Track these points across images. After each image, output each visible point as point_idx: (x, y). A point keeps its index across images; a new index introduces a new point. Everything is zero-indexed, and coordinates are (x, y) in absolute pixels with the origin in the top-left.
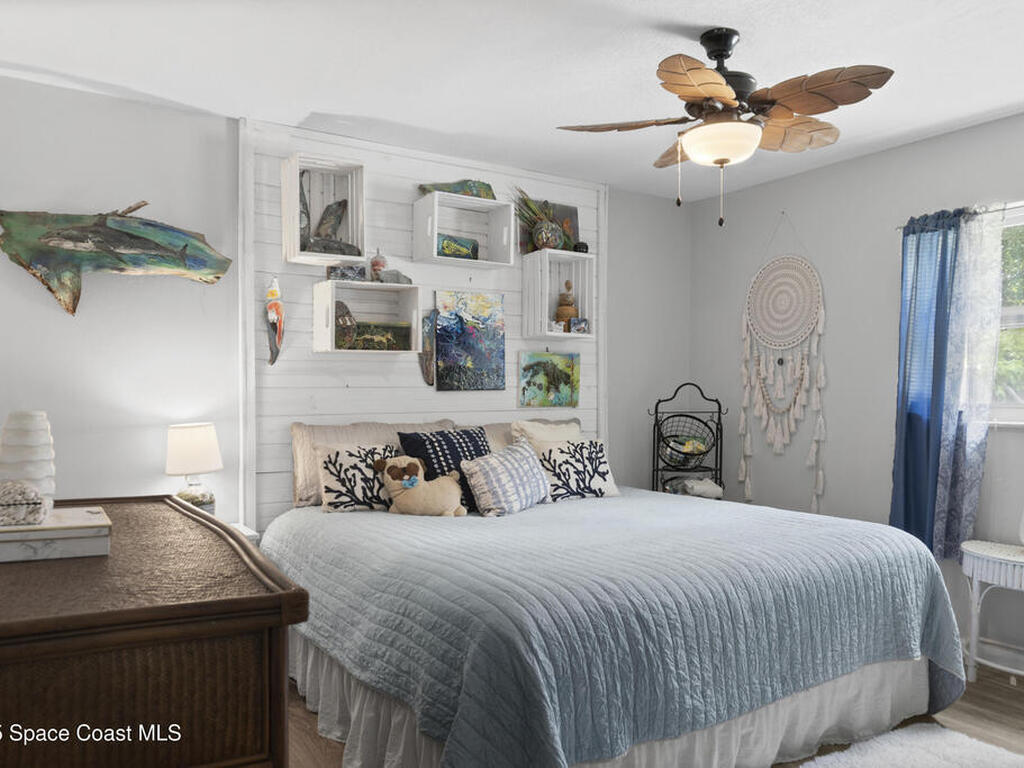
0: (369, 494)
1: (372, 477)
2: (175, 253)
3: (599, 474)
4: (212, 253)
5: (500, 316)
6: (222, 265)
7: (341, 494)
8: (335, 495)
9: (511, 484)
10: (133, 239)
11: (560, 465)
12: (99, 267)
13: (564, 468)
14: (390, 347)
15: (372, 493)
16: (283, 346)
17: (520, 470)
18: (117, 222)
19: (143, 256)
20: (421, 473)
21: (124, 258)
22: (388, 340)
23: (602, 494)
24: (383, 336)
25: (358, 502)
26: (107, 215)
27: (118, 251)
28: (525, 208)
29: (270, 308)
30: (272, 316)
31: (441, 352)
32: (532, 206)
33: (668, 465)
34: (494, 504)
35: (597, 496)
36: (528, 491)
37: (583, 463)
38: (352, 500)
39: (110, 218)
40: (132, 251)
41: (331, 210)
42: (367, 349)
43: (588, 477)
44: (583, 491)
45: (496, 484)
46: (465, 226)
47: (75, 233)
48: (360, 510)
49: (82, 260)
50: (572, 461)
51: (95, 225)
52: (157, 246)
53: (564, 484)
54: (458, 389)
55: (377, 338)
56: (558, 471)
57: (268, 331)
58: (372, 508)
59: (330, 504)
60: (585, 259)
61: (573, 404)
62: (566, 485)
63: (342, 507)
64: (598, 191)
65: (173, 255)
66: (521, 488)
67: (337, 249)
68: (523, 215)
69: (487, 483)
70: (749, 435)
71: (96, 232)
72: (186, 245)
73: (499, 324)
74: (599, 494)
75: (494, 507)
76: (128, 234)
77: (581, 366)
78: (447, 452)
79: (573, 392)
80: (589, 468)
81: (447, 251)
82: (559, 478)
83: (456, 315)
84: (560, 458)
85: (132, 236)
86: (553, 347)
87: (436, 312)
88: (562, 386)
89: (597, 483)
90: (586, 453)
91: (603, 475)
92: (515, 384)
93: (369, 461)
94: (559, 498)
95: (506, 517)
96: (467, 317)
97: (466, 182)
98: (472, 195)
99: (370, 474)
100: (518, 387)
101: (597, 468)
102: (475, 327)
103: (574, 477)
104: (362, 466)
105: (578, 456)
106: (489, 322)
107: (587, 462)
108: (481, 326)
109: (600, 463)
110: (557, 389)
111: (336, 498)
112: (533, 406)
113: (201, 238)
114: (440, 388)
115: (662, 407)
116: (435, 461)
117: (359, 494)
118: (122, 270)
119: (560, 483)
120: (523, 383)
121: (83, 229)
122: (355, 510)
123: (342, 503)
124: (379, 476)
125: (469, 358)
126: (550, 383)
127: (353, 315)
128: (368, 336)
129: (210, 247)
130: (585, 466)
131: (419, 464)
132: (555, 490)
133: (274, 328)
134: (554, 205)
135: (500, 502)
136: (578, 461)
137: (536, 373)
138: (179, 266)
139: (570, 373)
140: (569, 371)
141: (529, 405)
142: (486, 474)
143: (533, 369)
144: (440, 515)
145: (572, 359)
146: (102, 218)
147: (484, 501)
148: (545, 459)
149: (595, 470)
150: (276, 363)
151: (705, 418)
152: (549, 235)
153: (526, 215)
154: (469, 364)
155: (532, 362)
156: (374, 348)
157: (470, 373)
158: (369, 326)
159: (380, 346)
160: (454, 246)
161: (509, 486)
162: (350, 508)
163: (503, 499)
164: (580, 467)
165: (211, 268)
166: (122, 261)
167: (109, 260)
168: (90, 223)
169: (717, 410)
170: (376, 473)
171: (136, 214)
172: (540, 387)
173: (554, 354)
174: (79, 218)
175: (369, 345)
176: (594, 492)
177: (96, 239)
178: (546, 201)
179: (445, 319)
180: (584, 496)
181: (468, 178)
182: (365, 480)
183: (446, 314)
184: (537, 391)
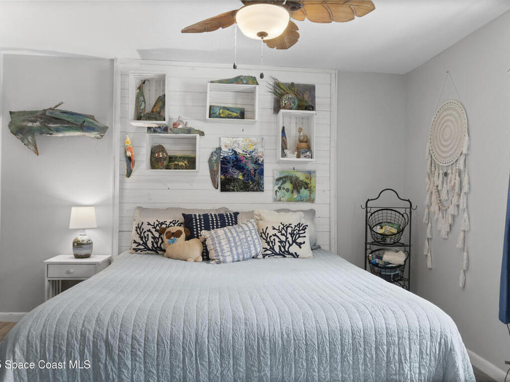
0: (156, 246)
1: (158, 237)
2: (78, 125)
3: (297, 243)
4: (98, 124)
5: (260, 149)
6: (103, 130)
7: (139, 244)
8: (137, 244)
9: (228, 246)
10: (56, 120)
11: (271, 236)
12: (42, 133)
13: (272, 239)
14: (186, 168)
15: (157, 245)
16: (134, 168)
17: (237, 238)
18: (51, 112)
19: (61, 127)
20: (183, 236)
21: (51, 128)
22: (186, 164)
23: (298, 256)
24: (183, 162)
25: (149, 249)
26: (47, 110)
27: (49, 125)
28: (278, 88)
29: (128, 149)
30: (129, 154)
31: (224, 171)
32: (282, 86)
33: (376, 241)
34: (215, 256)
35: (295, 257)
36: (240, 251)
37: (286, 236)
38: (145, 248)
39: (47, 111)
40: (55, 125)
41: (160, 99)
42: (176, 169)
43: (287, 245)
44: (284, 254)
45: (217, 245)
46: (239, 101)
47: (33, 119)
48: (152, 254)
49: (34, 130)
50: (279, 235)
51: (42, 115)
52: (68, 122)
53: (271, 248)
54: (233, 191)
55: (180, 163)
56: (268, 240)
57: (127, 161)
58: (158, 253)
59: (134, 249)
60: (313, 115)
61: (311, 200)
62: (272, 249)
63: (139, 251)
64: (331, 74)
65: (76, 126)
66: (234, 249)
67: (154, 118)
68: (276, 92)
69: (212, 244)
70: (430, 224)
71: (41, 118)
72: (84, 121)
73: (260, 154)
74: (296, 256)
75: (215, 258)
76: (54, 118)
77: (317, 178)
78: (203, 225)
79: (310, 193)
80: (290, 239)
81: (222, 115)
82: (269, 245)
83: (233, 150)
84: (271, 232)
85: (56, 119)
86: (297, 167)
87: (220, 149)
88: (303, 190)
89: (294, 249)
90: (289, 230)
91: (299, 245)
92: (272, 189)
93: (158, 228)
94: (267, 256)
95: (222, 264)
96: (239, 151)
97: (239, 77)
98: (243, 83)
99: (157, 235)
100: (273, 190)
101: (295, 240)
102: (244, 156)
103: (278, 244)
104: (153, 230)
105: (283, 232)
106: (253, 153)
107: (289, 236)
108: (248, 156)
109: (299, 237)
110: (298, 192)
111: (137, 246)
112: (283, 201)
113: (92, 117)
114: (222, 190)
115: (370, 204)
116: (195, 230)
117: (150, 245)
118: (51, 134)
119: (268, 247)
120: (276, 188)
121: (37, 117)
122: (148, 254)
123: (139, 249)
124: (162, 236)
125: (240, 174)
126: (294, 188)
127: (167, 152)
128: (176, 163)
129: (97, 121)
130: (287, 238)
131: (183, 231)
132: (265, 251)
133: (130, 159)
134: (298, 85)
135: (218, 256)
136: (283, 235)
137: (284, 182)
138: (79, 131)
139: (309, 182)
140: (308, 181)
141: (280, 200)
142: (213, 239)
143: (282, 180)
144: (186, 260)
145: (310, 174)
146: (45, 111)
147: (212, 254)
148: (263, 233)
149: (294, 241)
150: (131, 177)
151: (402, 211)
152: (286, 102)
153: (278, 91)
154: (240, 177)
155: (282, 176)
156: (179, 169)
157: (240, 182)
158: (177, 157)
159: (181, 168)
160: (227, 112)
161: (226, 247)
162: (144, 252)
163: (220, 254)
164: (283, 238)
165: (97, 131)
166: (50, 130)
167: (45, 130)
168: (39, 114)
169: (409, 207)
170: (160, 234)
171: (58, 108)
172: (287, 190)
173: (297, 171)
174: (36, 112)
175: (177, 167)
176: (292, 254)
177: (41, 121)
178: (293, 83)
179: (226, 152)
180: (285, 257)
181: (241, 75)
182: (154, 238)
183: (226, 150)
184: (286, 193)
